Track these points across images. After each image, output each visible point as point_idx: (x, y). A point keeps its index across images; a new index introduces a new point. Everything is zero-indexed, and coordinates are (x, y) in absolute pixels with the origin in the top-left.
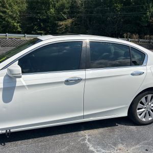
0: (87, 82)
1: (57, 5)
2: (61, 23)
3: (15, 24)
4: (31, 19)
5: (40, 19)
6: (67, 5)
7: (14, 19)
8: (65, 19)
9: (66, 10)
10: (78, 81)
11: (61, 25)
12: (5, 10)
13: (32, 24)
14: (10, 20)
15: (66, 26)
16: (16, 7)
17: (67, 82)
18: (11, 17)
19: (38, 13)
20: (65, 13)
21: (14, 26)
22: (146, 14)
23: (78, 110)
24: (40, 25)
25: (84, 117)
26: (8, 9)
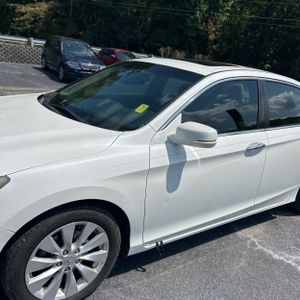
15: (35, 16)
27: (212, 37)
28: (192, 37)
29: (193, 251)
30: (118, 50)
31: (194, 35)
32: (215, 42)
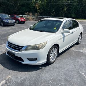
22: (32, 2)
27: (38, 8)
28: (32, 9)
29: (66, 52)
30: (15, 15)
31: (33, 8)
32: (39, 9)
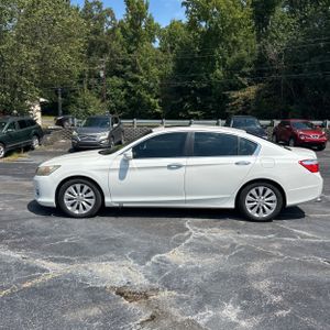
0: (188, 169)
1: (229, 60)
2: (235, 94)
3: (152, 100)
4: (180, 91)
5: (194, 88)
6: (249, 60)
7: (150, 91)
8: (244, 86)
9: (246, 70)
10: (179, 166)
11: (235, 99)
12: (136, 76)
13: (181, 99)
14: (143, 93)
15: (245, 99)
16: (155, 70)
17: (169, 167)
18: (146, 87)
19: (193, 78)
20: (243, 75)
21: (150, 103)
23: (180, 194)
24: (195, 101)
25: (186, 201)
26: (141, 74)
